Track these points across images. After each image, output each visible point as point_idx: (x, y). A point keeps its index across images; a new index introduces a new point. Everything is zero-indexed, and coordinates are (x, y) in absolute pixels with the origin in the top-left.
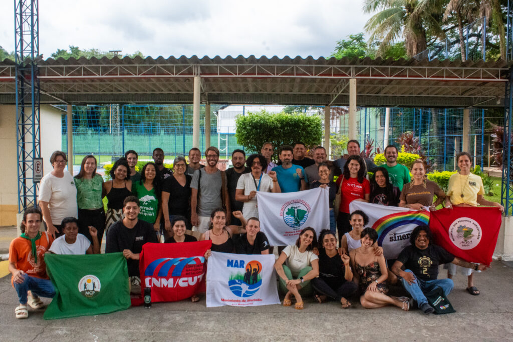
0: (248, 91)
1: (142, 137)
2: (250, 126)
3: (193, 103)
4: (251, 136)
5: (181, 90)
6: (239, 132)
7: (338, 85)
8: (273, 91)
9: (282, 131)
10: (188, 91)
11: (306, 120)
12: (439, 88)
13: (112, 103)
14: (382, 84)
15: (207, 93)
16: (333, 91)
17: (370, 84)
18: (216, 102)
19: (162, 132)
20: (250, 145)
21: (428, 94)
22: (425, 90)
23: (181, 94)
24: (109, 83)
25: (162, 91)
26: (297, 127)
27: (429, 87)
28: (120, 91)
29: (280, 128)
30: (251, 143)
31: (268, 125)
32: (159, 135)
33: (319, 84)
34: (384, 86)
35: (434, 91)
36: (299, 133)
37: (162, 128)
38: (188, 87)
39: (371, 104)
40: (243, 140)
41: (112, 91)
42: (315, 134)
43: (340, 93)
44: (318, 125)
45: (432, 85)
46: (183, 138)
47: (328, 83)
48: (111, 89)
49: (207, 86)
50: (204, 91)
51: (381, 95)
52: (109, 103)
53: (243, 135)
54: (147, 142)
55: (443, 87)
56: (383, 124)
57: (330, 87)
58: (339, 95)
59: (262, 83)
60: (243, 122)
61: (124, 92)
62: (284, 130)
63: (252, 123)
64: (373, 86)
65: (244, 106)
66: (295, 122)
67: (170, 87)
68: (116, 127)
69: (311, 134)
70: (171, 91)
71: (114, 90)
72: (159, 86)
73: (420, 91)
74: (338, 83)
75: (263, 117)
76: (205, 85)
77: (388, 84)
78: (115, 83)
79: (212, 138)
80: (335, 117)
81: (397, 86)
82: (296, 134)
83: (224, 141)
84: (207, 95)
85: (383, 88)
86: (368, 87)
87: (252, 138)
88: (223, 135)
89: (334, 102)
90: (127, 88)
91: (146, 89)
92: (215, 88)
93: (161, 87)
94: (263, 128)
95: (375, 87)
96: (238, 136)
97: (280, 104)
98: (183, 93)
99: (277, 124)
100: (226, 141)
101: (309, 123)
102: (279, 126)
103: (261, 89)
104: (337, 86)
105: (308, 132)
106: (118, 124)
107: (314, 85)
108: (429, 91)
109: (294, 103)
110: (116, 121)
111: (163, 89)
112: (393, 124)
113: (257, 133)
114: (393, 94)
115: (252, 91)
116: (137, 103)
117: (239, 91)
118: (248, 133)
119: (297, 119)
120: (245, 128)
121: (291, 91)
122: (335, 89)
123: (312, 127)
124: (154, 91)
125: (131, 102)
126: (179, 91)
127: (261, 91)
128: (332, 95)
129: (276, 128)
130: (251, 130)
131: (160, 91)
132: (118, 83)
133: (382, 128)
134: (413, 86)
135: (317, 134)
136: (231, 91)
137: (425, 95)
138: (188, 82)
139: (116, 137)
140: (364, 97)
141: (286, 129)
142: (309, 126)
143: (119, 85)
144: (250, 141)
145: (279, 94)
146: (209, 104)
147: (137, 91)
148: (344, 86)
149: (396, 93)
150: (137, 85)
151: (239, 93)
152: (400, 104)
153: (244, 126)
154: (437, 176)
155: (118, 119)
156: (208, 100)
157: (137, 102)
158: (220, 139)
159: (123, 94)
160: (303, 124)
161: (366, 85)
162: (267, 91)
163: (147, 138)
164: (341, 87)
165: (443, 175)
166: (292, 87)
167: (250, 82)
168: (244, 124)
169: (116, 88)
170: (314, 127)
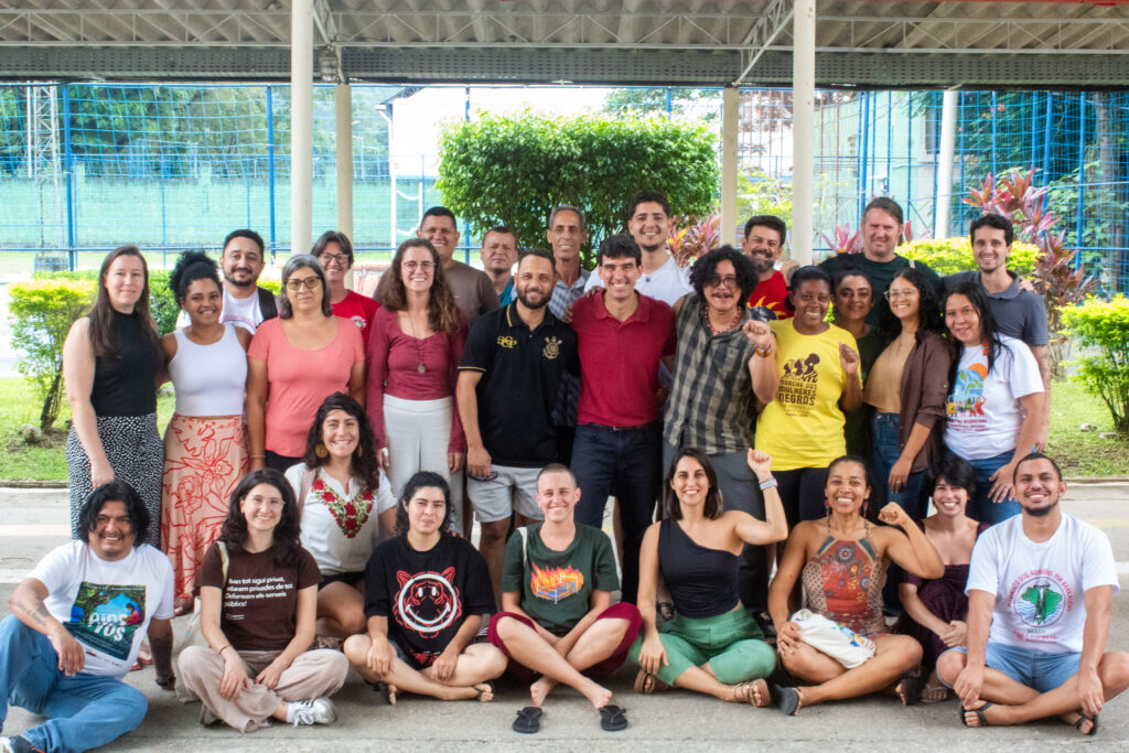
0: (473, 39)
1: (136, 190)
2: (482, 154)
3: (288, 79)
4: (486, 186)
5: (253, 35)
6: (449, 175)
7: (762, 21)
8: (556, 40)
9: (587, 169)
10: (276, 40)
11: (665, 137)
12: (1093, 26)
13: (32, 78)
14: (906, 15)
15: (338, 48)
16: (747, 40)
17: (867, 14)
18: (370, 74)
19: (206, 173)
20: (483, 215)
21: (1056, 47)
22: (1050, 34)
23: (255, 50)
24: (12, 11)
25: (191, 38)
26: (636, 159)
27: (1060, 22)
28: (52, 38)
29: (581, 160)
30: (488, 209)
31: (540, 150)
32: (195, 182)
33: (700, 16)
34: (911, 21)
35: (1076, 37)
36: (644, 176)
37: (204, 158)
38: (276, 28)
39: (871, 81)
40: (459, 201)
41: (25, 38)
42: (694, 181)
43: (766, 47)
44: (705, 151)
45: (1072, 16)
46: (268, 194)
47: (730, 12)
48: (21, 30)
49: (337, 23)
50: (327, 41)
51: (905, 49)
52: (24, 79)
53: (460, 184)
54: (153, 206)
55: (1106, 21)
56: (933, 145)
57: (735, 24)
58: (765, 52)
59: (515, 14)
60: (459, 141)
61: (64, 41)
62: (592, 168)
63: (490, 144)
64: (875, 20)
65: (468, 89)
66: (630, 141)
67: (217, 26)
68: (48, 156)
69: (682, 180)
70: (222, 39)
71: (29, 35)
72: (178, 19)
73: (1032, 36)
74: (761, 12)
75: (524, 125)
76: (332, 22)
77: (925, 16)
78: (34, 12)
79: (361, 193)
80: (779, 122)
81: (955, 21)
82: (633, 180)
83: (411, 202)
84: (339, 54)
85: (910, 29)
86: (859, 25)
87: (491, 194)
88: (406, 182)
89: (753, 73)
90: (75, 29)
91: (135, 33)
92: (366, 30)
93: (185, 25)
94: (525, 160)
95: (883, 26)
96: (446, 186)
97: (577, 82)
98: (260, 45)
99: (569, 146)
100: (417, 202)
101: (674, 146)
102: (579, 152)
103: (513, 33)
104: (760, 23)
105: (671, 176)
106: (54, 146)
107: (684, 21)
108: (1060, 38)
109: (622, 77)
110: (45, 136)
111: (194, 32)
112: (967, 145)
113: (507, 178)
114: (943, 47)
115: (484, 39)
116: (109, 79)
117: (442, 40)
118: (476, 176)
119: (638, 133)
120: (466, 161)
121: (613, 41)
122: (754, 33)
123: (684, 159)
124: (166, 39)
125: (90, 74)
126: (249, 39)
127: (514, 38)
128: (746, 52)
129: (564, 160)
130: (487, 166)
131: (183, 40)
132: (44, 11)
133: (931, 158)
134: (1009, 21)
135: (700, 179)
136: (418, 40)
137: (1046, 51)
138: (276, 12)
139: (47, 190)
140: (847, 57)
141: (599, 164)
142: (676, 155)
143: (46, 16)
144: (483, 203)
145: (572, 50)
146: (347, 82)
147: (109, 39)
148: (780, 21)
149: (951, 44)
150: (107, 20)
151: (445, 45)
152: (965, 81)
153: (462, 156)
154: (1093, 316)
155: (54, 128)
156: (344, 70)
157: (111, 74)
158: (399, 197)
159: (61, 48)
160: (657, 146)
161: (852, 20)
162: (530, 41)
163: (154, 191)
164: (770, 25)
165: (1116, 311)
166: (615, 25)
167: (478, 11)
168: (465, 147)
169: (35, 29)
170: (693, 159)
